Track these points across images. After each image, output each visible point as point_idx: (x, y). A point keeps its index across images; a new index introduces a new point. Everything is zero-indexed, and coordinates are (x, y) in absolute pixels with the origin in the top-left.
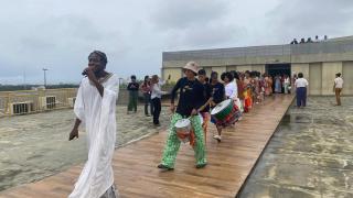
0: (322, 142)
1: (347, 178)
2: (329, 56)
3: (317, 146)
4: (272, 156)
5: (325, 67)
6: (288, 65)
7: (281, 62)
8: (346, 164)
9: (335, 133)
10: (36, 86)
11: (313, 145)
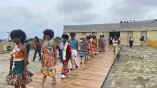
0: (135, 68)
1: (147, 85)
2: (136, 29)
3: (133, 69)
4: (113, 75)
5: (134, 33)
6: (119, 32)
7: (116, 31)
8: (146, 78)
9: (140, 63)
10: (4, 40)
11: (131, 69)
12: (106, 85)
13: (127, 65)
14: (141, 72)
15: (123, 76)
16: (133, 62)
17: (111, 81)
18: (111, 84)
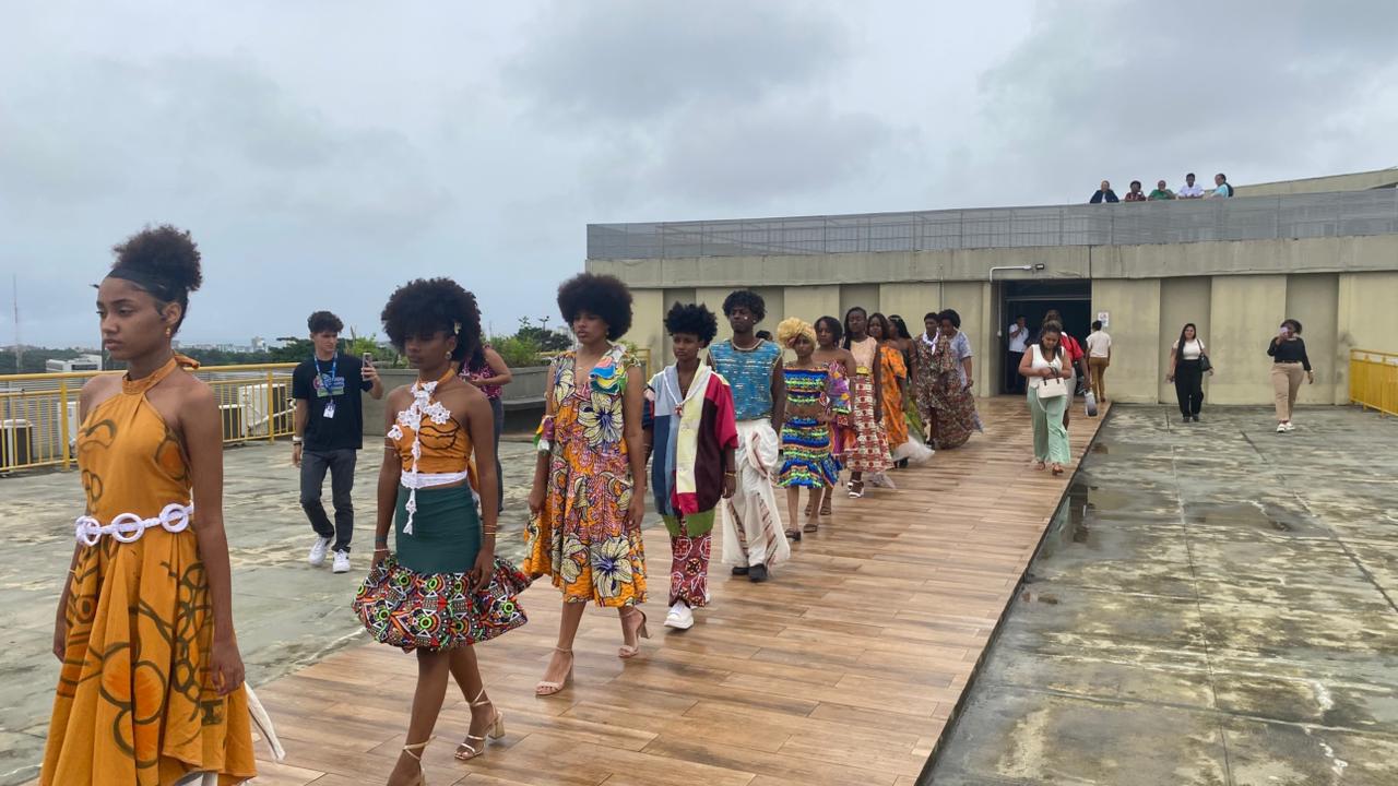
0: (1225, 605)
1: (1339, 767)
2: (1239, 256)
3: (1211, 621)
4: (1027, 666)
5: (1221, 293)
6: (1083, 286)
7: (1056, 272)
8: (1326, 702)
9: (1274, 564)
11: (1191, 616)
12: (965, 758)
13: (1153, 583)
14: (1284, 648)
15: (1120, 678)
16: (1208, 557)
17: (1009, 724)
18: (1011, 750)
